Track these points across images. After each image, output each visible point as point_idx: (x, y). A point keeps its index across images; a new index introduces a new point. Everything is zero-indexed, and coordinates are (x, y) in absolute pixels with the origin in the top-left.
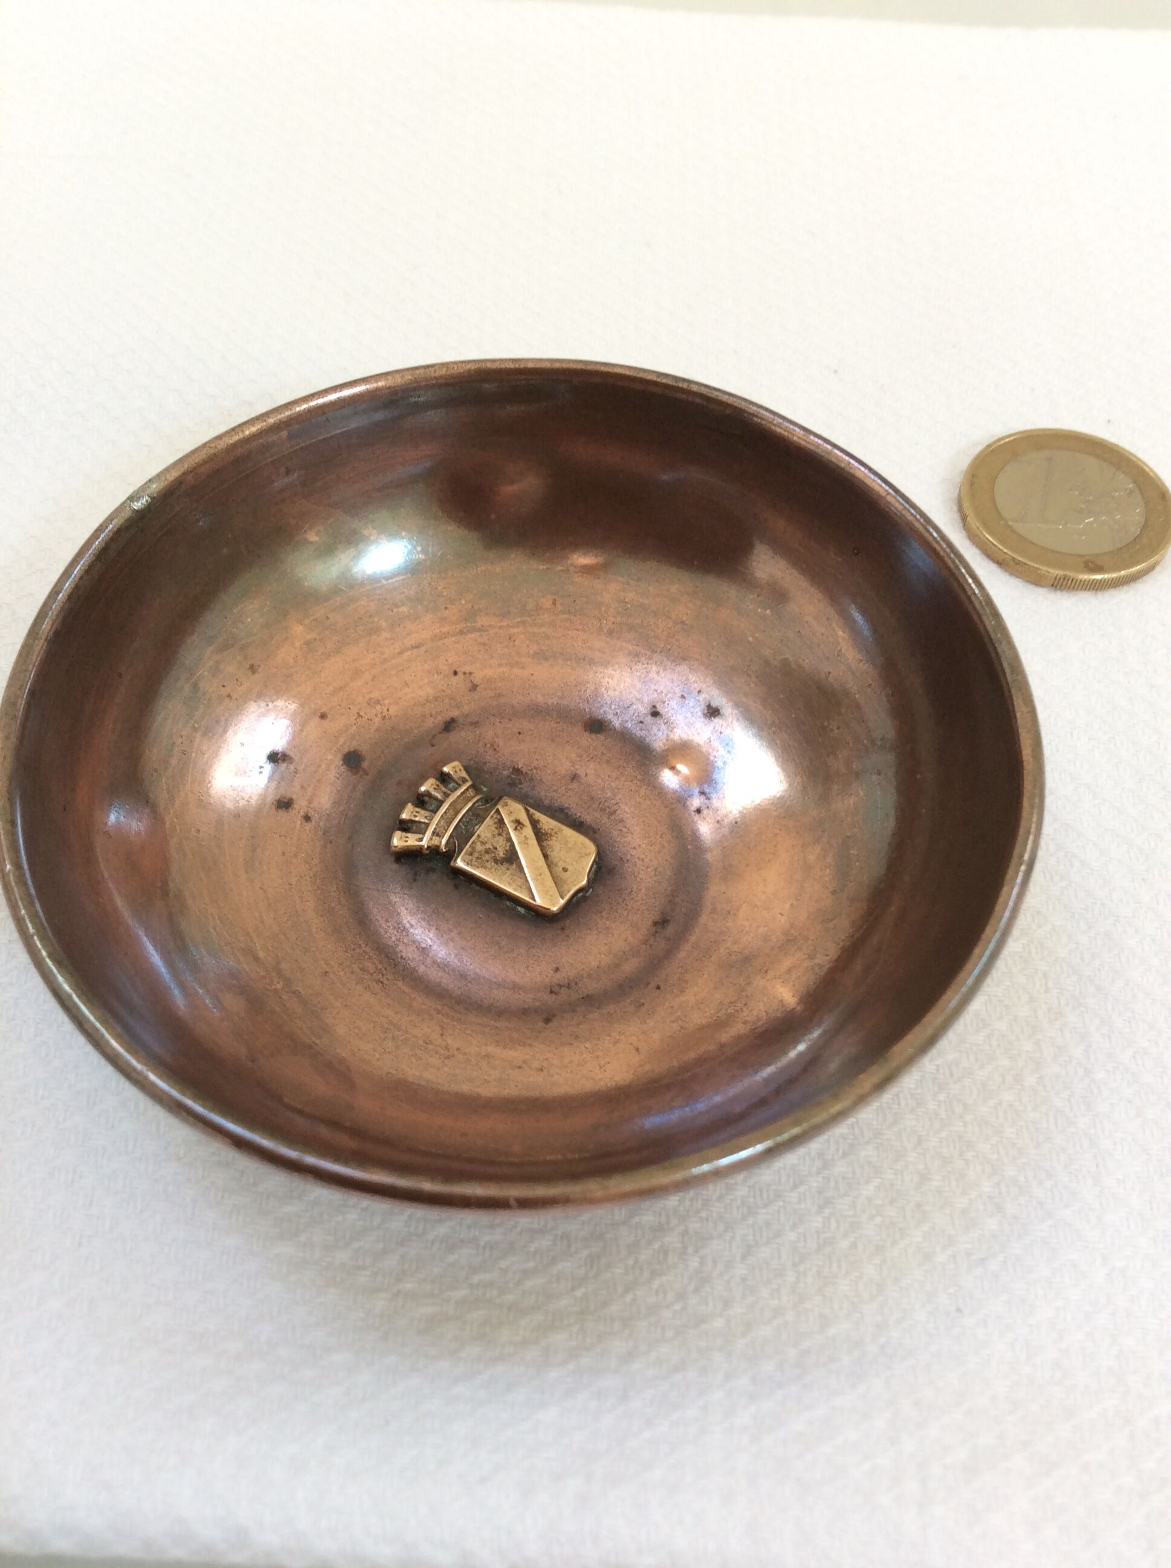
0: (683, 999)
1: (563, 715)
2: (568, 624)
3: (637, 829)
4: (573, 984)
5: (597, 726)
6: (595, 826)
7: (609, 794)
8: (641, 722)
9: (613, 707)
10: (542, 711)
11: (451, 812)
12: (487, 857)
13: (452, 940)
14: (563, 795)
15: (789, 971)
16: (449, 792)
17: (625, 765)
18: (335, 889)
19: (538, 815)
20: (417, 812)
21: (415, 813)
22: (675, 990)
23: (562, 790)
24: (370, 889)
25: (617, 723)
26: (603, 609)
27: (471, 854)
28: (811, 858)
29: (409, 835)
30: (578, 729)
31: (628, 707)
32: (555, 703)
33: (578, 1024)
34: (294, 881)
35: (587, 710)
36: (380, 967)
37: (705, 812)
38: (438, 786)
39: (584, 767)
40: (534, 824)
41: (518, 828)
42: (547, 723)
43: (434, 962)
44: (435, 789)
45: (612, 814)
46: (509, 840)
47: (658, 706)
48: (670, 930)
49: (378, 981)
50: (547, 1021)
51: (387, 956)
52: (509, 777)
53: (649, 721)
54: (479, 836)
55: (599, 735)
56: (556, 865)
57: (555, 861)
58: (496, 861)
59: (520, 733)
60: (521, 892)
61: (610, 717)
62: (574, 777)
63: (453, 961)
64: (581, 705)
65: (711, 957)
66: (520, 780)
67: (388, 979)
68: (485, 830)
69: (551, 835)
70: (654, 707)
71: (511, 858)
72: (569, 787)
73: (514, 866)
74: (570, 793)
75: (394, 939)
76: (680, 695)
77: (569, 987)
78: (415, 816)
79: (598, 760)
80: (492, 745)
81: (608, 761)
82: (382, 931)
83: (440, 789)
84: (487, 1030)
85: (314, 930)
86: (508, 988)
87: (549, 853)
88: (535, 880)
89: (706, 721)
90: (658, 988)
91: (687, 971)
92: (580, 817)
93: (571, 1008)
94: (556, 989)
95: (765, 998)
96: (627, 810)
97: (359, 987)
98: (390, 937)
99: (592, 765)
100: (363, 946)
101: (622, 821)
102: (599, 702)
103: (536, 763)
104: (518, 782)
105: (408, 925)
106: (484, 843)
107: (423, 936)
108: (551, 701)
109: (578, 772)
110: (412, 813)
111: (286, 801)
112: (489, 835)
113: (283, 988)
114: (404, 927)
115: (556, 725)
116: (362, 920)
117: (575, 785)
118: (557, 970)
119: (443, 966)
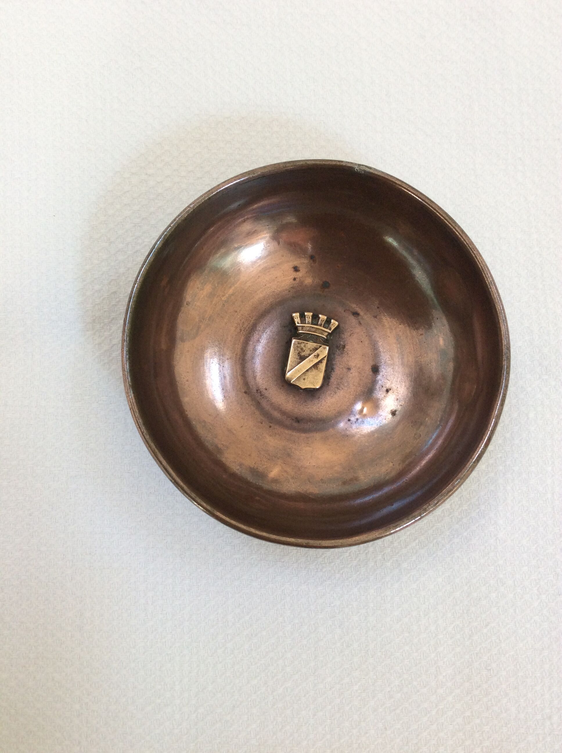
0: (267, 437)
1: (376, 355)
2: (415, 343)
3: (333, 400)
4: (263, 396)
5: (375, 370)
6: (330, 384)
7: (346, 385)
8: (382, 387)
9: (386, 374)
10: (375, 346)
11: (314, 330)
12: (299, 349)
13: (265, 349)
14: (339, 368)
15: (286, 471)
16: (322, 326)
17: (361, 386)
18: (271, 301)
19: (325, 362)
20: (309, 318)
21: (308, 317)
22: (270, 433)
23: (341, 366)
24: (276, 312)
25: (379, 377)
26: (425, 355)
27: (298, 343)
28: (336, 468)
29: (299, 318)
30: (372, 363)
31: (387, 379)
32: (380, 350)
33: (247, 404)
34: (268, 285)
35: (381, 364)
36: (247, 328)
37: (349, 423)
38: (324, 321)
39: (355, 371)
40: (321, 362)
41: (315, 357)
42: (370, 351)
43: (255, 346)
44: (322, 320)
45: (337, 388)
46: (310, 355)
47: (391, 391)
48: (296, 425)
49: (241, 330)
50: (245, 392)
51: (252, 329)
52: (340, 345)
53: (383, 389)
54: (307, 343)
55: (371, 372)
56: (305, 375)
57: (306, 374)
58: (299, 353)
59: (362, 342)
60: (289, 367)
61: (381, 374)
62: (349, 369)
63: (258, 353)
64: (383, 361)
65: (287, 442)
66: (340, 349)
67: (243, 333)
68: (311, 345)
69: (317, 369)
70: (390, 389)
71: (302, 358)
72: (344, 369)
73: (299, 361)
74: (341, 370)
75: (259, 329)
76: (398, 398)
77: (261, 395)
78: (307, 318)
79: (360, 375)
80: (352, 333)
81: (360, 379)
82: (260, 324)
83: (322, 322)
84: (235, 373)
85: (251, 301)
86: (253, 375)
87: (309, 371)
88: (296, 370)
89: (389, 412)
90: (270, 427)
91: (280, 435)
92: (332, 377)
93: (254, 399)
94: (259, 392)
95: (272, 466)
96: (341, 393)
97: (236, 325)
98: (259, 327)
99: (357, 374)
100: (253, 319)
101: (335, 393)
102: (386, 367)
103: (350, 352)
104: (339, 348)
105: (266, 331)
106: (305, 346)
107: (264, 338)
108: (381, 348)
109: (352, 370)
110: (308, 316)
111: (298, 269)
112: (309, 347)
113: (223, 301)
114: (265, 330)
115: (370, 354)
116: (263, 315)
117: (345, 370)
118: (266, 389)
119: (254, 350)
